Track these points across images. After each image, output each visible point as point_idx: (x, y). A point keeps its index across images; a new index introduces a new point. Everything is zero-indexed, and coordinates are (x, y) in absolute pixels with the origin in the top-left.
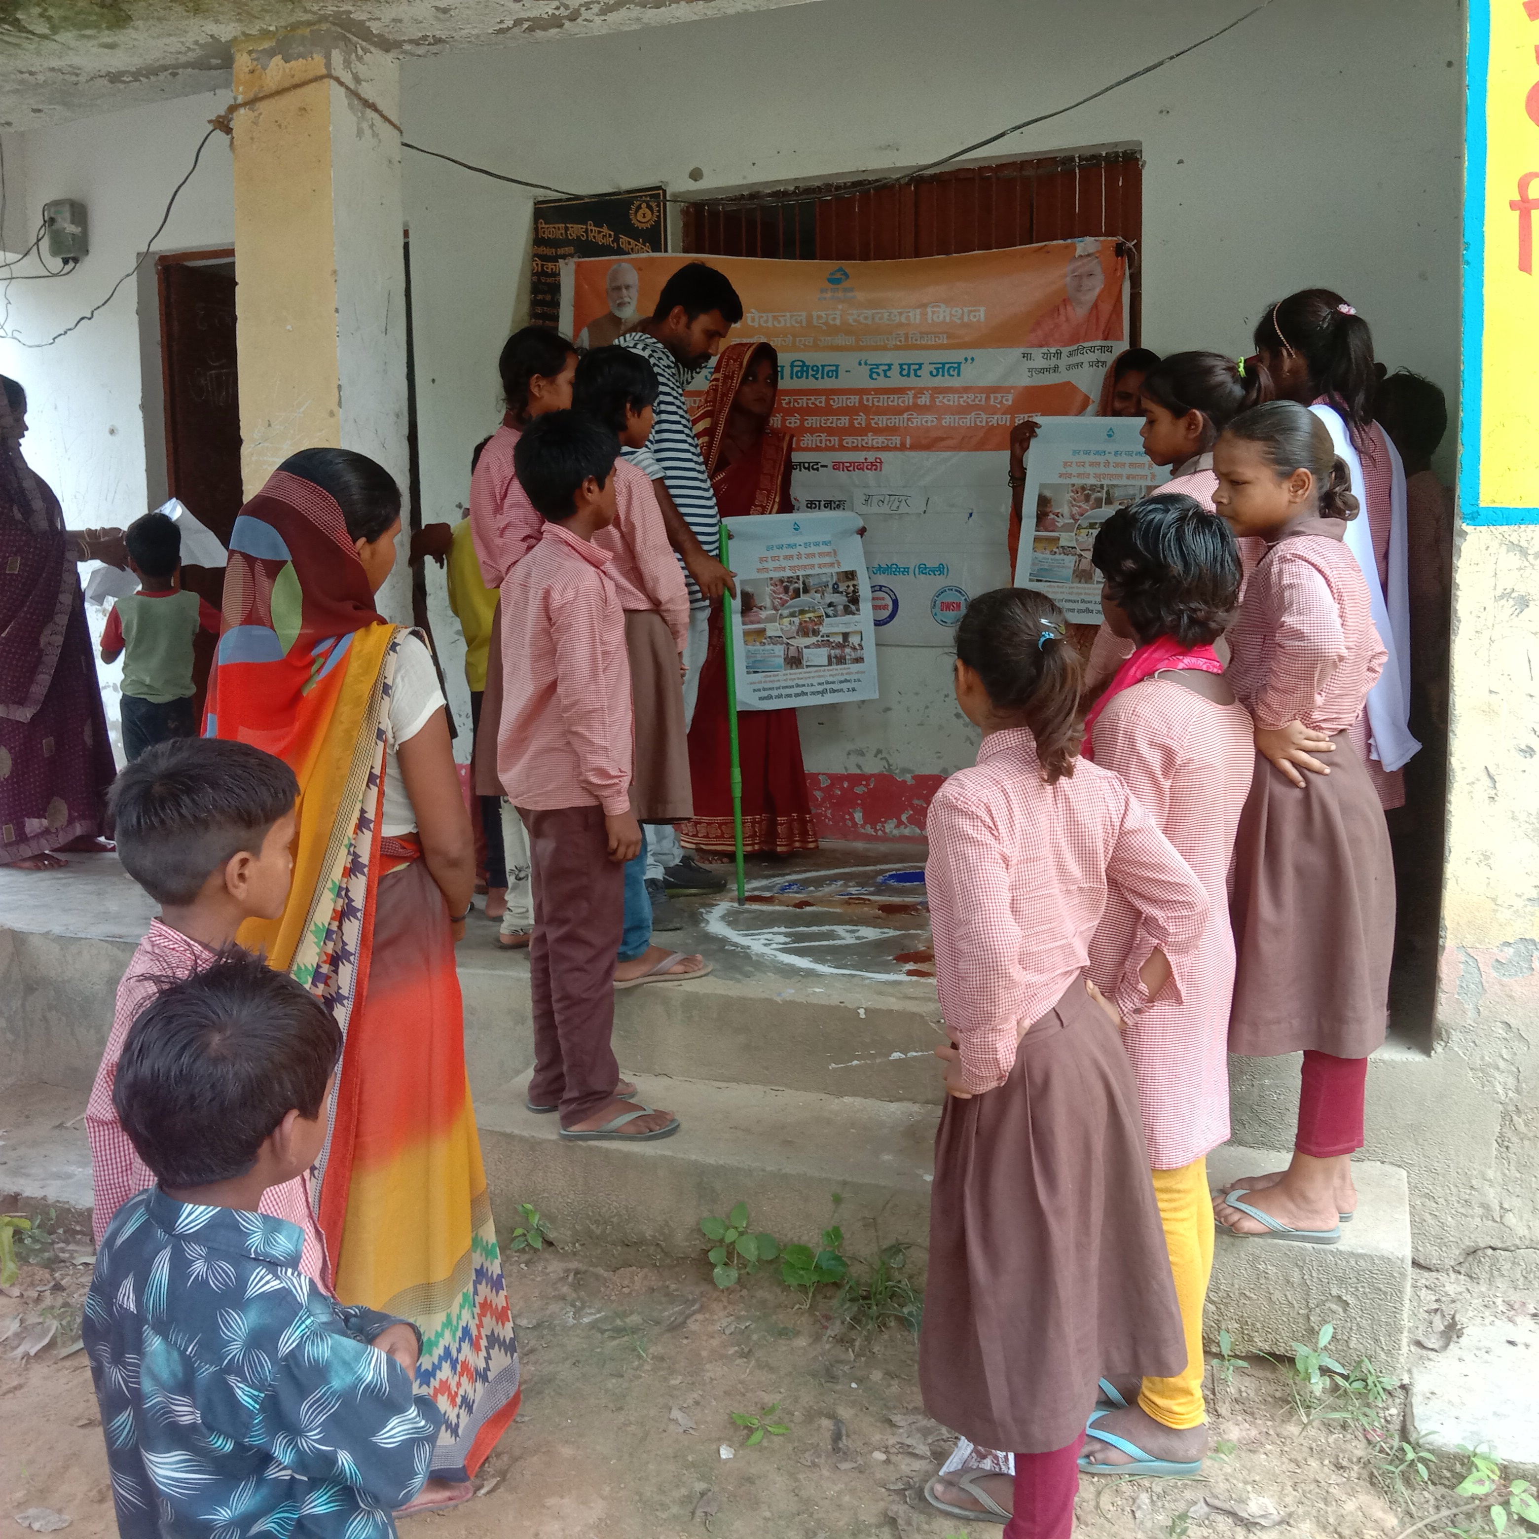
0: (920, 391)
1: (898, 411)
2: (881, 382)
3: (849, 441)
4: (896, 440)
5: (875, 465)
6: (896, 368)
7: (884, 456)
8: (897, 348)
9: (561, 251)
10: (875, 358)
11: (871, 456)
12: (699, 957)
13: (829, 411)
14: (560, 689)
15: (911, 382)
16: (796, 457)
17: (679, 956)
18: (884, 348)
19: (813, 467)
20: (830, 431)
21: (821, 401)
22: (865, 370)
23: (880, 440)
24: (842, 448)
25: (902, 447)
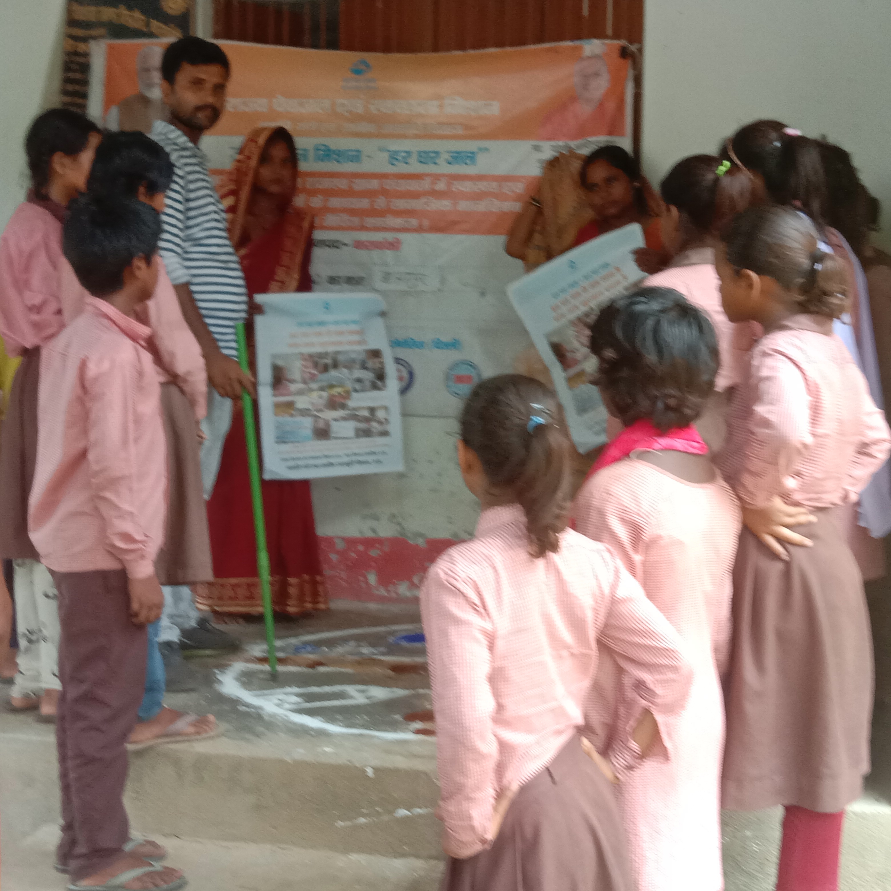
0: (437, 177)
1: (415, 195)
2: (402, 168)
3: (370, 221)
4: (414, 222)
5: (394, 245)
6: (415, 156)
7: (404, 237)
8: (417, 137)
9: (94, 32)
10: (395, 146)
11: (389, 236)
12: (211, 718)
13: (350, 193)
14: (91, 456)
15: (431, 169)
16: (318, 235)
17: (191, 718)
18: (404, 137)
19: (334, 245)
20: (352, 212)
21: (342, 184)
22: (385, 156)
23: (397, 222)
24: (363, 228)
25: (420, 229)
